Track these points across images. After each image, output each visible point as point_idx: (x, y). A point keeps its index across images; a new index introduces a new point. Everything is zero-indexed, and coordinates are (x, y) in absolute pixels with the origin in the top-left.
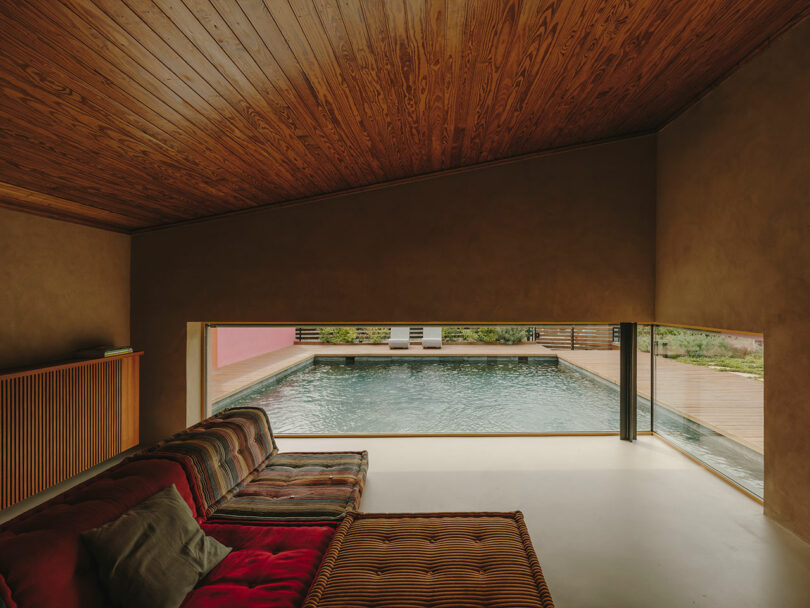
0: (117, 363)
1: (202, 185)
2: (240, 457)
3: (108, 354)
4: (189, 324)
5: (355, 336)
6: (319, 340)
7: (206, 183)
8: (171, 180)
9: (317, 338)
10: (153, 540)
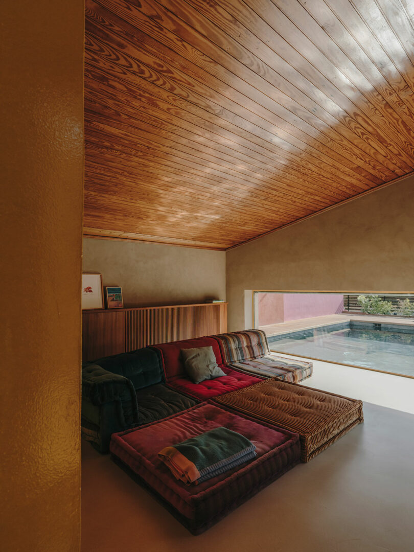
0: (217, 307)
1: (239, 227)
2: (246, 349)
3: (214, 302)
4: (245, 291)
5: (389, 309)
6: (361, 311)
7: (240, 226)
8: (227, 228)
9: (359, 309)
10: (198, 358)
